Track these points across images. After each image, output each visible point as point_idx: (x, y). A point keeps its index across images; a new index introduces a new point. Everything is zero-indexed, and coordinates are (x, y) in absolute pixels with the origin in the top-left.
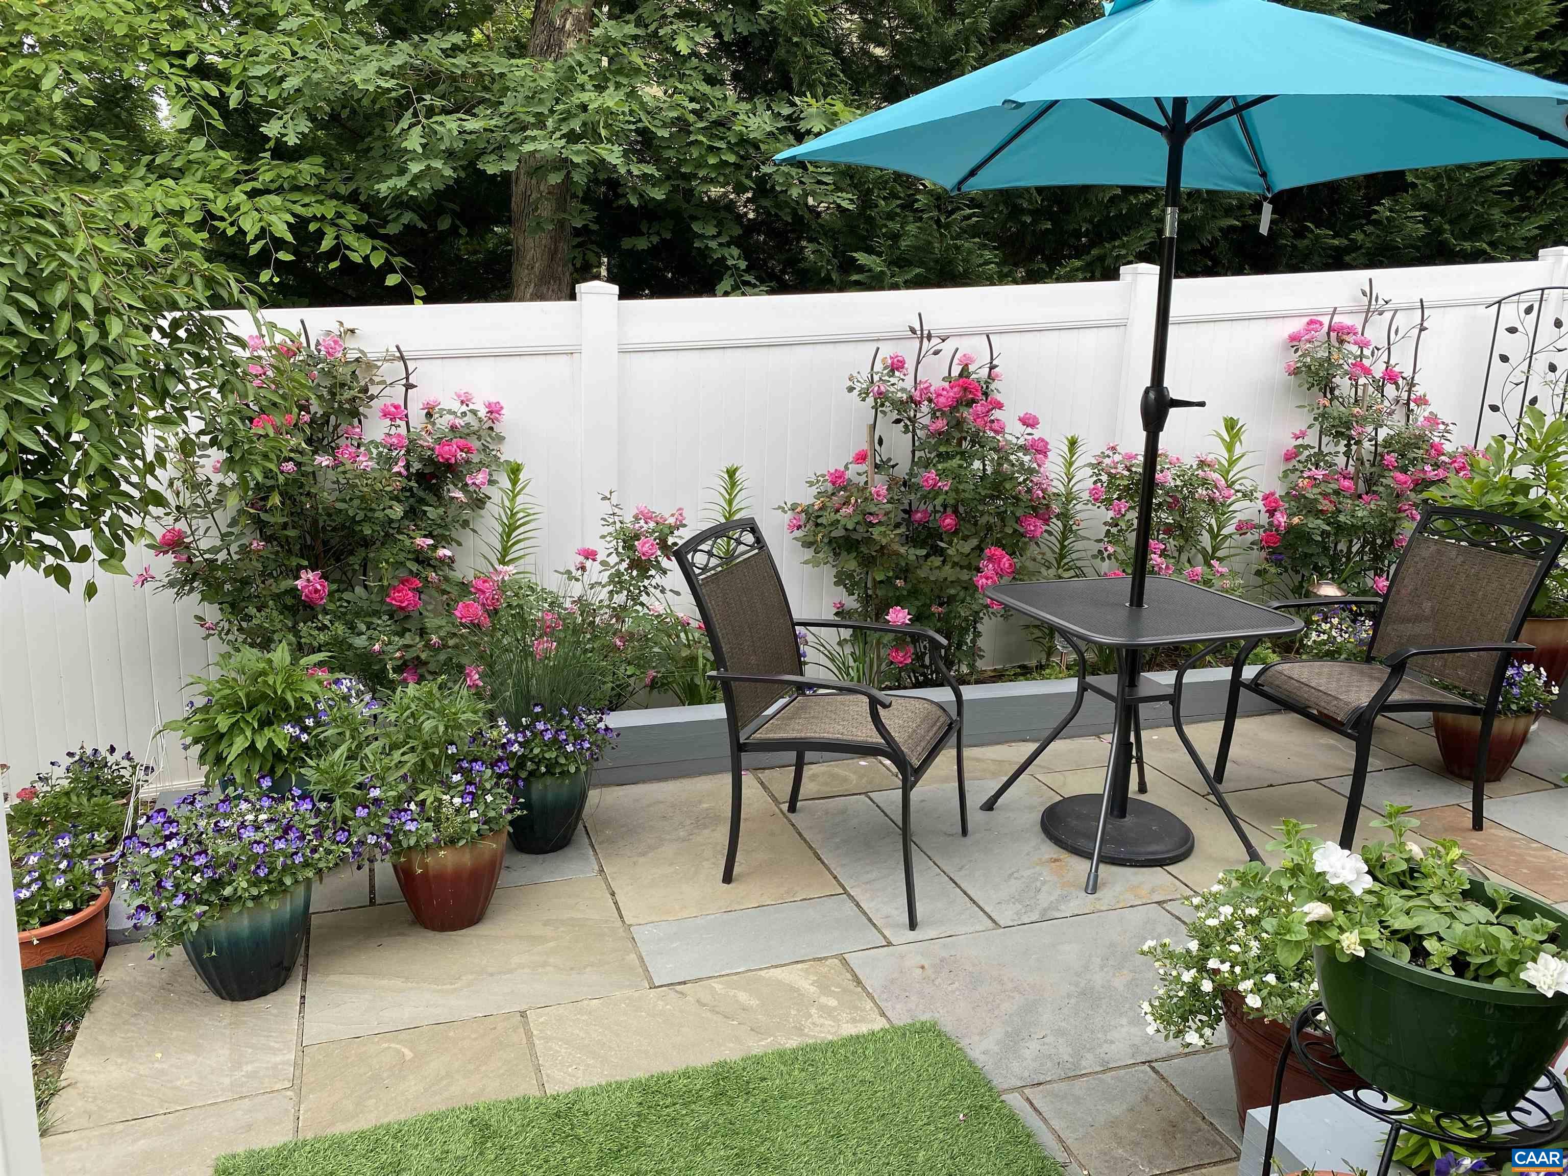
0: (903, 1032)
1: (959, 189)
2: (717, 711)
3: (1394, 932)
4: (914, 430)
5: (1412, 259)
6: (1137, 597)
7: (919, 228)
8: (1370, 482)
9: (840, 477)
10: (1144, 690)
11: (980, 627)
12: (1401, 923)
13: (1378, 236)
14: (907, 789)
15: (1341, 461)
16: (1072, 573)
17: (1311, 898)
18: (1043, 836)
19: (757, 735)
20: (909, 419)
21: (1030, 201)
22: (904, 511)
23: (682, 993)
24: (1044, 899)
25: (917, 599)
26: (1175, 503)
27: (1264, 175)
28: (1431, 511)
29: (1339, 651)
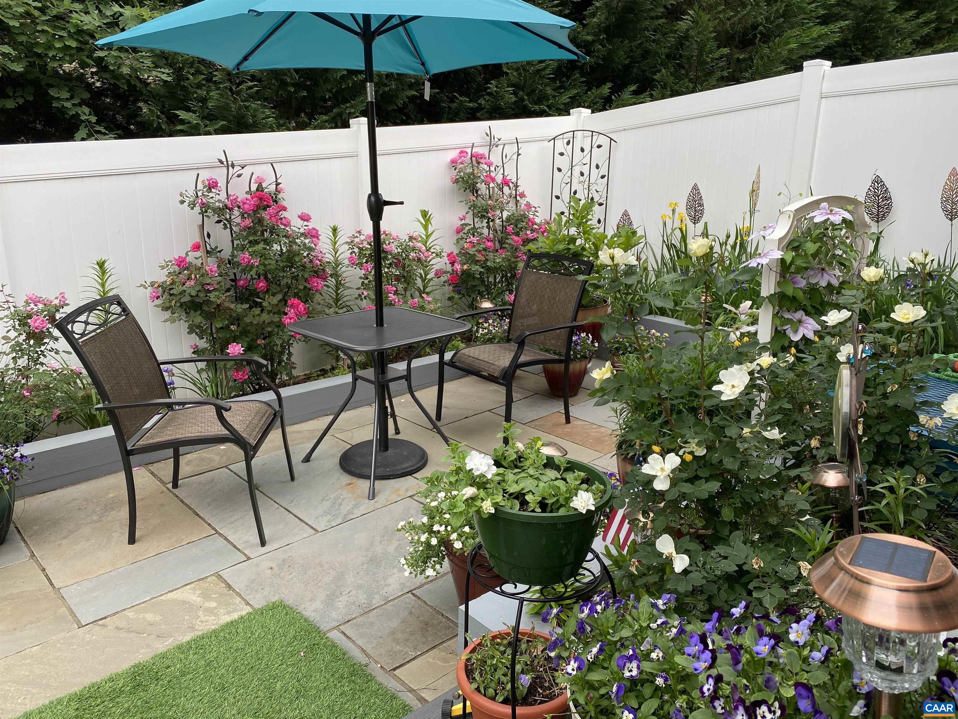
0: (262, 612)
1: (238, 69)
2: (108, 431)
3: (511, 495)
4: (231, 228)
5: (511, 115)
6: (380, 322)
7: (219, 94)
8: (502, 242)
9: (183, 261)
10: (391, 375)
11: (291, 349)
12: (513, 489)
13: (492, 102)
14: (248, 460)
15: (485, 231)
16: (345, 309)
17: (466, 485)
18: (341, 471)
19: (140, 443)
20: (226, 220)
21: (292, 78)
22: (232, 280)
23: (104, 625)
24: (344, 509)
25: (247, 336)
26: (399, 262)
27: (423, 64)
28: (532, 255)
29: (494, 338)
